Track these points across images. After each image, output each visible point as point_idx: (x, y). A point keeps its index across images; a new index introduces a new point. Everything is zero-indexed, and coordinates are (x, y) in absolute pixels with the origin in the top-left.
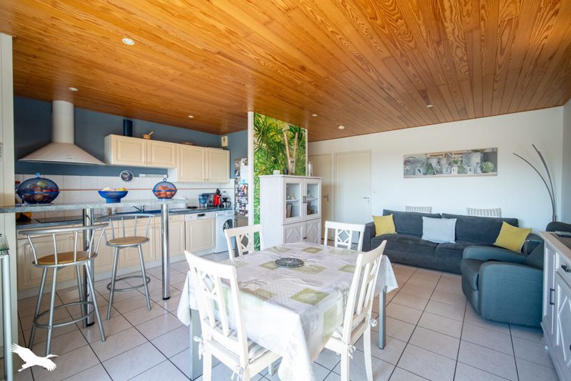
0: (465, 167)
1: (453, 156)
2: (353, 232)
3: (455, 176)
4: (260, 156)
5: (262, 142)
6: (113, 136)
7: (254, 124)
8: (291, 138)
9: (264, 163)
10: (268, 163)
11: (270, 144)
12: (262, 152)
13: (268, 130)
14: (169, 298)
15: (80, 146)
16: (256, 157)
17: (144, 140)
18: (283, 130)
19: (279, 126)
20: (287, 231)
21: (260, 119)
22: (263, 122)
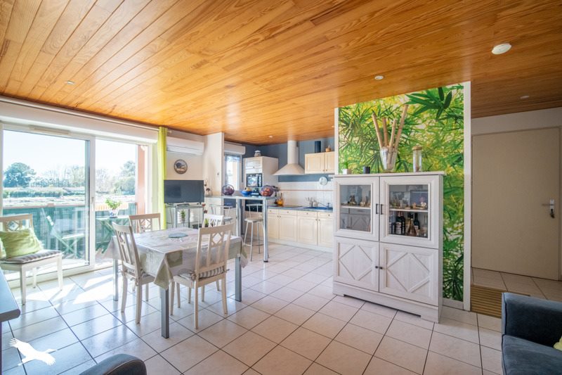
4: (348, 153)
5: (353, 137)
6: (306, 155)
7: (340, 120)
8: (415, 114)
9: (355, 161)
10: (363, 160)
11: (366, 135)
12: (353, 148)
13: (362, 118)
14: (267, 262)
15: (301, 164)
16: (342, 156)
17: (323, 153)
18: (394, 108)
19: (384, 106)
20: (341, 245)
21: (347, 111)
22: (353, 113)
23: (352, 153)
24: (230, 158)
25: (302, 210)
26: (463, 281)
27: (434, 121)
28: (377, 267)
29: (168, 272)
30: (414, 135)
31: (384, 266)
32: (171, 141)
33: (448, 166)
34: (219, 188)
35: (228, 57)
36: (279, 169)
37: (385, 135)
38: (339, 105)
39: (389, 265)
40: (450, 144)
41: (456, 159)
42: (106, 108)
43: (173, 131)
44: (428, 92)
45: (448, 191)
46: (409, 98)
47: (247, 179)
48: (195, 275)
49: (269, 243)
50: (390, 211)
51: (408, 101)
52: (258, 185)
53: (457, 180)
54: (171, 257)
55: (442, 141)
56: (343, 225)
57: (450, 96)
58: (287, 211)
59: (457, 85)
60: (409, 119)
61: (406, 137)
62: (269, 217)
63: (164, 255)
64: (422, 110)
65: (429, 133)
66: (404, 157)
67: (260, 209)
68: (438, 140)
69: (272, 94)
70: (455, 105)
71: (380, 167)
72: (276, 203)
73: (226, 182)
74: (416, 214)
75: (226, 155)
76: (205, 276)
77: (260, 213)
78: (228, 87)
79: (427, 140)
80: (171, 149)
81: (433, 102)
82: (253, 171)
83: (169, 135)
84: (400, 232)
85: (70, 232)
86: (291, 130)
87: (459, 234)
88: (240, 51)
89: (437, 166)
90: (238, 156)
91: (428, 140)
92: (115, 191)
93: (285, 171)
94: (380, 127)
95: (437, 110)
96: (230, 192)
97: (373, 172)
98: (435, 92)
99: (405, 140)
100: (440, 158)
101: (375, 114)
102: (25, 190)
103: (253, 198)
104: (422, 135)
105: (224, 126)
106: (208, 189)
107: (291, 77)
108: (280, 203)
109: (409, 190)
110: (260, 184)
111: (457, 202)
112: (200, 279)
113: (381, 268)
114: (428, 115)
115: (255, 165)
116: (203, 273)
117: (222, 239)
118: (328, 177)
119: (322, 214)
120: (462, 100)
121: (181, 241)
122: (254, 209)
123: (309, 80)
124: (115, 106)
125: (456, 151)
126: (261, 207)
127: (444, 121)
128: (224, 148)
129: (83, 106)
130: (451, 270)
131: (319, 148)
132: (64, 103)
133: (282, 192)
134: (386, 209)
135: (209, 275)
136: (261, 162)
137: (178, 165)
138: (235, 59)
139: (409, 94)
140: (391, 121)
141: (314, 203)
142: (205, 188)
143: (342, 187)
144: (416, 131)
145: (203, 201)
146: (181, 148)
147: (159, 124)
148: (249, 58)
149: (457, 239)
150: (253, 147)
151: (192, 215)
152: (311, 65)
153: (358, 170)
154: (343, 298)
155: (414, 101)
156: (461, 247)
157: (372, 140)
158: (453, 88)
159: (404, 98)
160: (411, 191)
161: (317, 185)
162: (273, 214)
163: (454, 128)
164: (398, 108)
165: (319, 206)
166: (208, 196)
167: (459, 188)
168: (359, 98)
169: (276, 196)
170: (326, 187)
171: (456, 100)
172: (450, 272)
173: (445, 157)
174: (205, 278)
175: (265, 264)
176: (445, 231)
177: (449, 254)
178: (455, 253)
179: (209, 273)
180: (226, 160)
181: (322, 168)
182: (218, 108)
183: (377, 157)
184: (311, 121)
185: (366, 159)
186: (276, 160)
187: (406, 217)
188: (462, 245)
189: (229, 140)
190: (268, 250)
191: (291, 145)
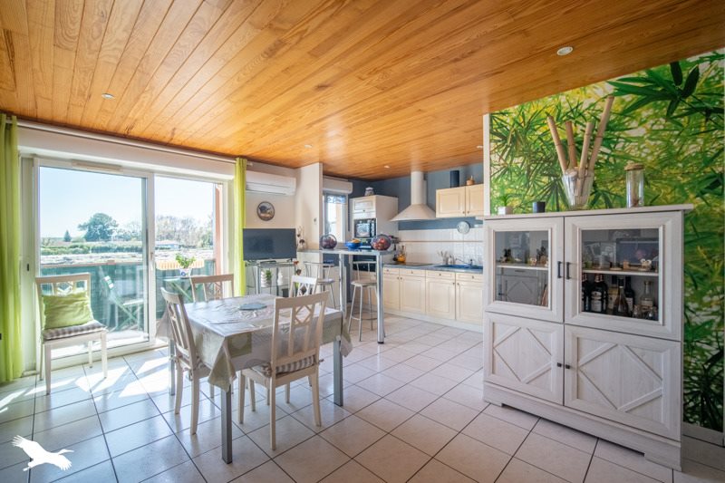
4: (506, 183)
5: (513, 157)
6: (438, 192)
7: (492, 132)
8: (624, 113)
9: (516, 195)
10: (530, 192)
11: (536, 153)
12: (513, 174)
13: (530, 126)
14: (382, 343)
15: (430, 204)
16: (496, 187)
17: (463, 188)
18: (585, 106)
19: (567, 105)
20: (497, 326)
21: (504, 118)
22: (514, 119)
23: (512, 182)
24: (332, 198)
25: (432, 269)
26: (722, 398)
27: (663, 120)
28: (559, 365)
29: (228, 365)
30: (624, 147)
31: (574, 364)
32: (251, 177)
33: (692, 196)
34: (316, 240)
35: (313, 32)
36: (399, 213)
37: (571, 150)
38: (491, 108)
39: (581, 362)
40: (695, 158)
41: (708, 184)
42: (163, 133)
43: (255, 162)
44: (650, 73)
45: (691, 239)
46: (613, 87)
47: (356, 227)
48: (270, 369)
49: (385, 315)
50: (583, 274)
51: (611, 92)
52: (371, 234)
53: (711, 221)
54: (234, 341)
55: (678, 154)
56: (501, 295)
57: (695, 76)
58: (409, 271)
59: (710, 54)
60: (613, 121)
61: (609, 151)
62: (384, 279)
63: (223, 339)
64: (638, 105)
65: (653, 143)
66: (604, 184)
67: (373, 268)
68: (670, 153)
69: (387, 95)
70: (705, 90)
71: (560, 202)
72: (395, 259)
73: (327, 231)
74: (629, 278)
75: (326, 194)
76: (286, 370)
77: (373, 273)
78: (321, 87)
79: (648, 155)
80: (252, 187)
81: (660, 89)
82: (364, 216)
83: (249, 168)
84: (599, 307)
85: (133, 296)
86: (416, 156)
87: (713, 313)
88: (332, 16)
89: (669, 197)
90: (343, 196)
91: (652, 153)
92: (203, 245)
93: (407, 215)
94: (561, 138)
95: (669, 102)
96: (331, 244)
97: (548, 211)
98: (665, 71)
99: (606, 157)
100: (674, 184)
101: (552, 118)
102: (107, 245)
103: (364, 253)
104: (639, 147)
105: (322, 153)
106: (302, 241)
107: (415, 62)
108: (401, 259)
109: (614, 238)
110: (373, 234)
111: (710, 258)
112: (279, 374)
113: (568, 367)
114: (651, 112)
115: (366, 208)
116: (283, 367)
117: (311, 315)
118: (471, 222)
119: (461, 275)
120: (721, 78)
121: (255, 315)
122: (364, 268)
123: (445, 64)
124: (174, 129)
125: (708, 170)
126: (375, 265)
127: (684, 120)
128: (323, 184)
129: (135, 132)
130: (697, 375)
131: (456, 180)
132: (111, 129)
133: (404, 244)
134: (577, 271)
135: (292, 369)
136: (374, 203)
137: (262, 209)
138: (325, 33)
139: (614, 80)
140: (580, 127)
141: (449, 260)
142: (298, 239)
143: (497, 234)
144: (628, 140)
145: (295, 257)
146: (265, 185)
147: (236, 153)
148: (347, 29)
149: (710, 322)
150: (363, 184)
151: (280, 275)
152: (448, 35)
153: (524, 208)
154: (501, 409)
155: (623, 90)
156: (717, 337)
157: (547, 160)
158: (701, 60)
159: (605, 88)
160: (618, 241)
161: (454, 234)
162: (391, 274)
163: (703, 129)
164: (593, 105)
165: (457, 263)
166: (302, 250)
167: (714, 233)
168: (524, 94)
169: (395, 249)
170: (466, 237)
171: (707, 82)
172: (695, 378)
173: (685, 181)
174: (287, 373)
175: (379, 346)
176: (686, 307)
177: (693, 348)
178: (705, 347)
179: (292, 366)
180: (326, 201)
181: (462, 209)
182: (310, 125)
183: (556, 188)
184: (446, 140)
185: (536, 191)
186: (394, 200)
187: (609, 283)
188: (720, 334)
189: (329, 174)
190: (383, 325)
191: (416, 177)
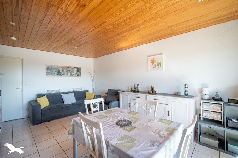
0: (72, 73)
1: (68, 68)
2: (99, 102)
3: (68, 76)
